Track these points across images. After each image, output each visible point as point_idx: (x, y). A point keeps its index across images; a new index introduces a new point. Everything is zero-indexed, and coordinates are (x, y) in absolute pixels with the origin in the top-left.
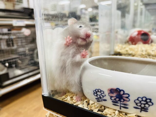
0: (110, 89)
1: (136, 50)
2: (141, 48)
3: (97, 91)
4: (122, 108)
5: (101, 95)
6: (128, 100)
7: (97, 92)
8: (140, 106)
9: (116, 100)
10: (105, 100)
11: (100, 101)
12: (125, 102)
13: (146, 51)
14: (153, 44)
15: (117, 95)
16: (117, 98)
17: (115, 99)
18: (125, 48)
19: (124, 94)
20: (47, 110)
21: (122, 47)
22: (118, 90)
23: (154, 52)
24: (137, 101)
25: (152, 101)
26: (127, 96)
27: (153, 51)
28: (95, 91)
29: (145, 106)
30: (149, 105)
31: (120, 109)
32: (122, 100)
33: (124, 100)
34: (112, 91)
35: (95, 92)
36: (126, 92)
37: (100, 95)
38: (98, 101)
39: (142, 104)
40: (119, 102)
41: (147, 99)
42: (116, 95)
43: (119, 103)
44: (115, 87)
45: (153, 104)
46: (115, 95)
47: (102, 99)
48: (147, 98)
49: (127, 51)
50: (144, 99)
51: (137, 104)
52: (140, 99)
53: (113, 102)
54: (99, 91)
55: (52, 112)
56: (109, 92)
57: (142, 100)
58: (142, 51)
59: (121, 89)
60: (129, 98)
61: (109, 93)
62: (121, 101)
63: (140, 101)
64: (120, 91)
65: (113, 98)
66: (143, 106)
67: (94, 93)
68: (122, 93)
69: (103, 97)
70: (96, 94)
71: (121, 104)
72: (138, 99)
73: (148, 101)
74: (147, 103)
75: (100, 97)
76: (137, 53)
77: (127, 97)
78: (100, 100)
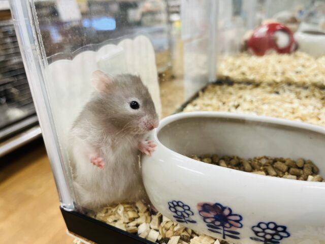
0: (202, 204)
1: (263, 71)
2: (274, 67)
3: (175, 204)
4: (226, 237)
5: (184, 211)
6: (240, 225)
7: (175, 206)
8: (264, 237)
9: (214, 224)
10: (194, 222)
11: (182, 222)
12: (233, 229)
13: (283, 73)
14: (298, 53)
15: (217, 215)
16: (217, 220)
17: (213, 222)
18: (239, 67)
19: (231, 214)
20: (75, 235)
21: (233, 64)
22: (218, 208)
23: (299, 75)
24: (257, 229)
25: (288, 230)
26: (238, 218)
27: (297, 72)
28: (172, 203)
29: (273, 238)
30: (282, 237)
31: (224, 238)
32: (227, 225)
33: (231, 225)
34: (205, 208)
35: (172, 205)
36: (234, 212)
37: (181, 212)
38: (178, 221)
39: (266, 234)
40: (221, 227)
41: (276, 227)
42: (215, 215)
43: (220, 229)
44: (212, 201)
45: (289, 235)
46: (212, 215)
47: (186, 219)
48: (278, 224)
49: (243, 74)
50: (272, 226)
51: (256, 233)
52: (264, 226)
53: (209, 226)
54: (180, 204)
55: (86, 241)
56: (200, 209)
57: (268, 228)
58: (276, 73)
59: (224, 205)
60: (241, 222)
61: (200, 212)
62: (224, 227)
63: (264, 230)
64: (224, 208)
65: (208, 220)
66: (268, 237)
67: (170, 207)
68: (226, 212)
69: (189, 216)
70: (173, 210)
71: (224, 230)
72: (258, 226)
73: (280, 229)
74: (277, 233)
75: (182, 215)
76: (264, 79)
77: (237, 221)
78: (183, 220)
